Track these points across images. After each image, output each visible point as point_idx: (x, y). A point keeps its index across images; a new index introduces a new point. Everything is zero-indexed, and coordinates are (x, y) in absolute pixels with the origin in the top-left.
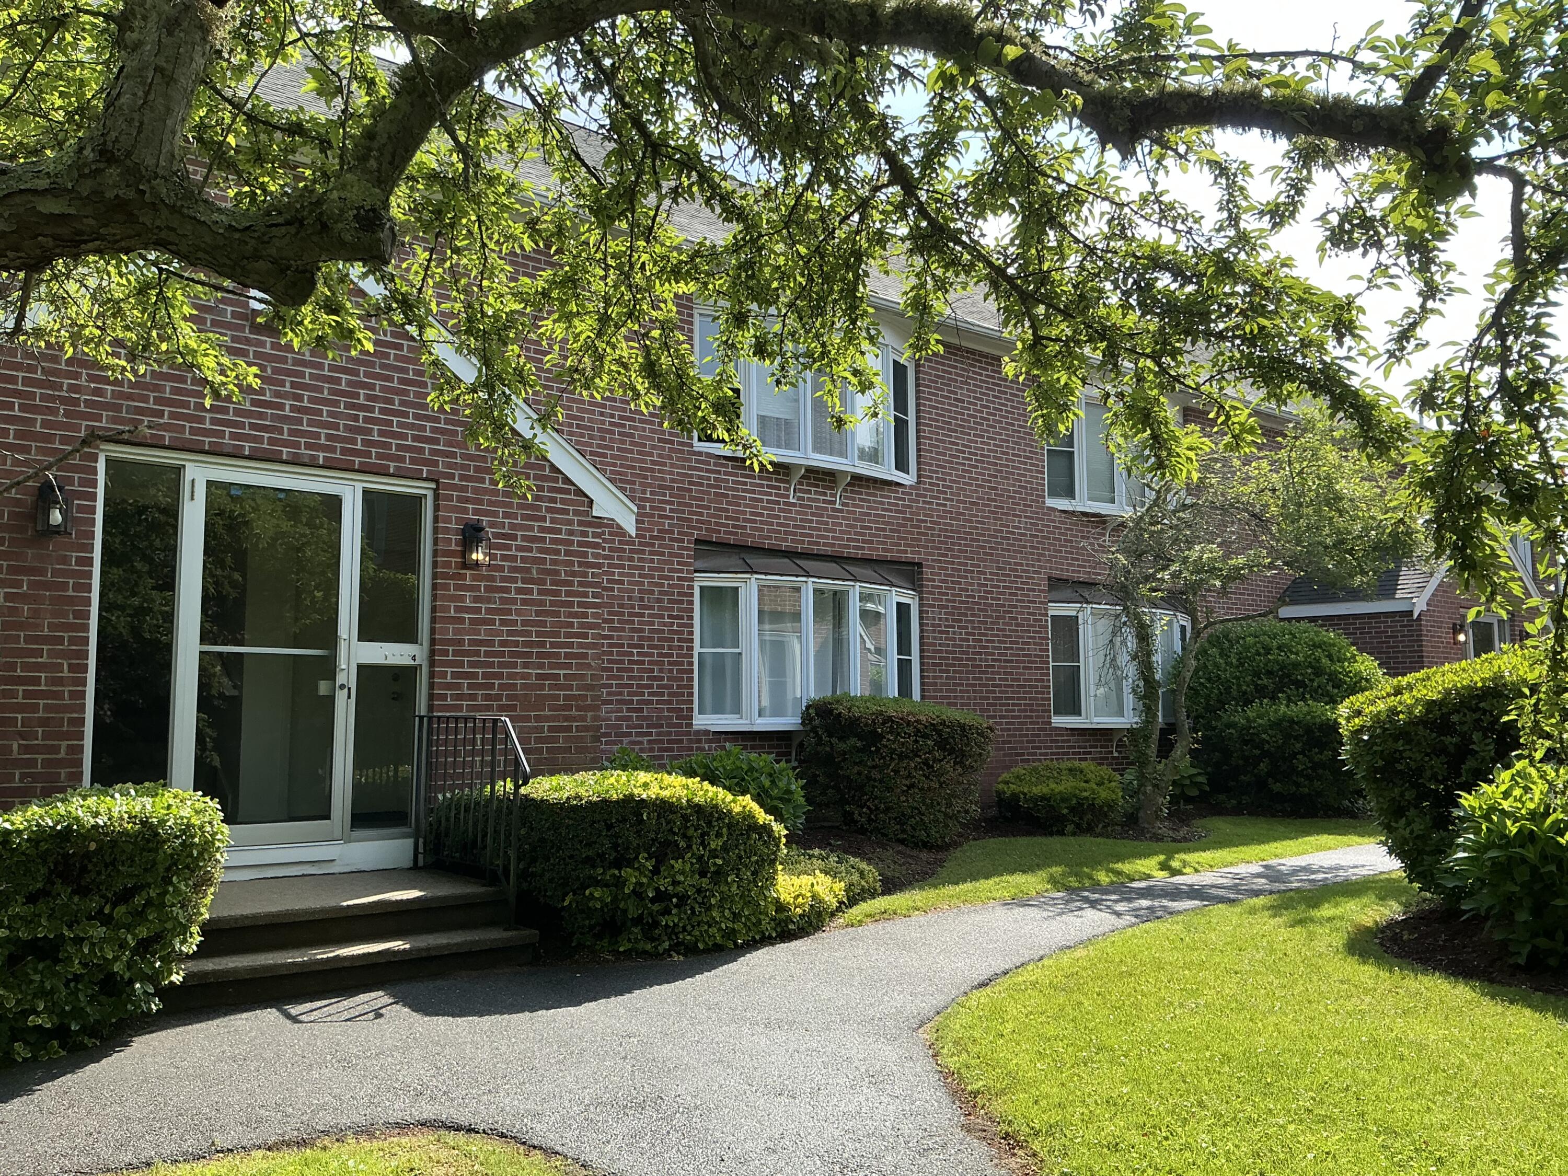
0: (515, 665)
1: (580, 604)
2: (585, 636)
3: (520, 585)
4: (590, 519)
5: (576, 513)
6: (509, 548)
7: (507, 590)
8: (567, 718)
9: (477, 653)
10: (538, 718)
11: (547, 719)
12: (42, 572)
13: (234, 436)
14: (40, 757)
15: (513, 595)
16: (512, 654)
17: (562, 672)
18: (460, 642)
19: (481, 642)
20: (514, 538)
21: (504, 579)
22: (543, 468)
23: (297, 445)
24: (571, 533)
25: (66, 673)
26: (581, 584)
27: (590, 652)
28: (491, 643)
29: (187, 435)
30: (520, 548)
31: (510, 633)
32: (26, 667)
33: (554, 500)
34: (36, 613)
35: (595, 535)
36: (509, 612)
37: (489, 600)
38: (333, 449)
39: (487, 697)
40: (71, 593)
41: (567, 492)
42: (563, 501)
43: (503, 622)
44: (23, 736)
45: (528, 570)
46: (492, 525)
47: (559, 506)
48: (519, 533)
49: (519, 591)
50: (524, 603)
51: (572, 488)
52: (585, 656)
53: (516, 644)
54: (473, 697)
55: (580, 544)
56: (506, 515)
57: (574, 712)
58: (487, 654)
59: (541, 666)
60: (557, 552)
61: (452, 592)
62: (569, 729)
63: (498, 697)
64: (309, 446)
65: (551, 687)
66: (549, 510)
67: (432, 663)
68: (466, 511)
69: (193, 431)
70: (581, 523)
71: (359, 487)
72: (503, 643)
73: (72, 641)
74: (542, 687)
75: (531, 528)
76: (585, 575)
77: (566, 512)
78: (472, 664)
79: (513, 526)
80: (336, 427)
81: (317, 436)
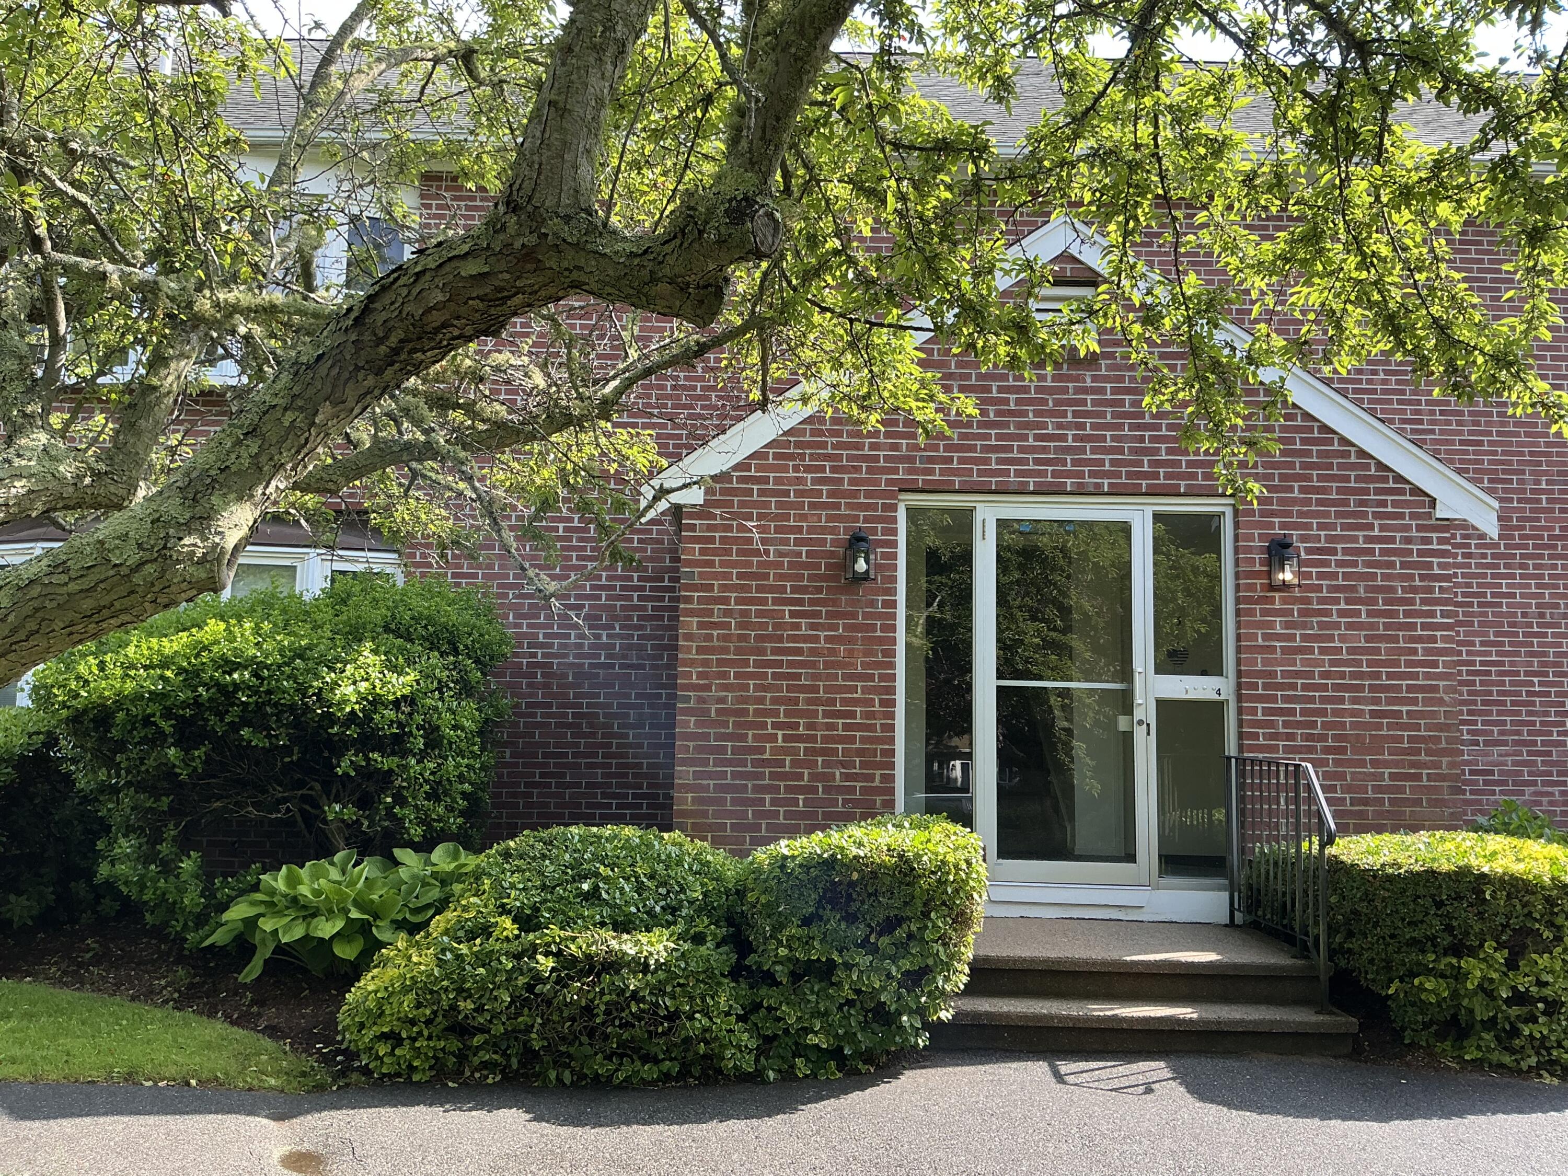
0: (1342, 700)
1: (1424, 626)
2: (1435, 664)
3: (1343, 606)
4: (1433, 522)
5: (1413, 516)
6: (1326, 563)
7: (1328, 613)
8: (1413, 765)
9: (1293, 687)
10: (1375, 763)
11: (1386, 764)
12: (854, 615)
13: (1018, 473)
14: (859, 784)
15: (1335, 618)
16: (1337, 687)
17: (1404, 709)
18: (1273, 674)
19: (1298, 674)
20: (1334, 552)
21: (1322, 601)
22: (1367, 467)
23: (1081, 475)
24: (1408, 540)
25: (877, 708)
26: (1424, 601)
27: (1441, 683)
28: (1310, 675)
29: (975, 478)
30: (1340, 564)
31: (1333, 663)
32: (844, 702)
33: (1383, 504)
34: (850, 653)
35: (1441, 541)
36: (1331, 638)
37: (1304, 626)
38: (1118, 475)
39: (1309, 737)
40: (879, 634)
41: (1401, 492)
42: (1395, 504)
43: (1323, 651)
44: (843, 765)
45: (1353, 589)
46: (1303, 539)
47: (1390, 509)
48: (1339, 546)
49: (1342, 613)
50: (1349, 626)
51: (1407, 487)
52: (1435, 689)
53: (1342, 675)
54: (1290, 737)
55: (1421, 553)
56: (1321, 527)
57: (1423, 757)
58: (1305, 687)
59: (1377, 701)
60: (1391, 565)
61: (1259, 618)
62: (1418, 777)
63: (1323, 738)
64: (1093, 474)
65: (1390, 726)
66: (1376, 515)
67: (1239, 698)
68: (1271, 525)
69: (981, 473)
70: (1420, 528)
71: (1149, 512)
72: (1325, 675)
73: (882, 677)
74: (1379, 727)
75: (1355, 539)
76: (1430, 590)
77: (1401, 516)
78: (1286, 699)
79: (1330, 539)
80: (1120, 451)
81: (1101, 462)
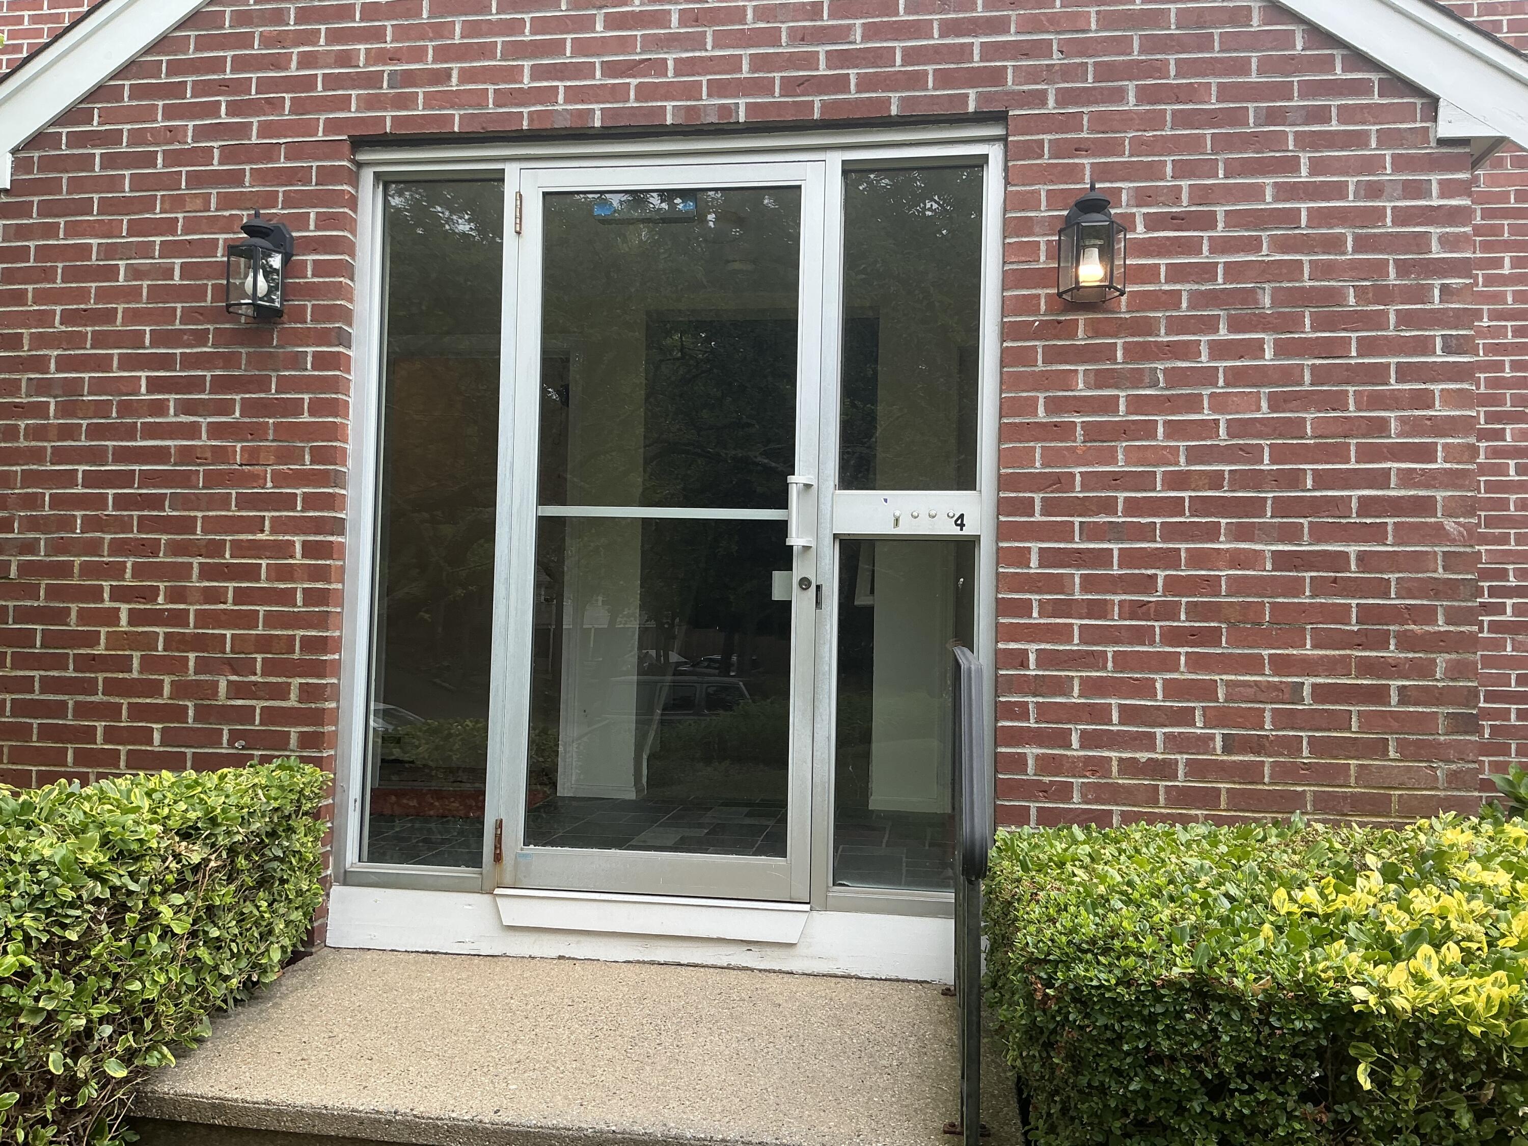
0: (1212, 533)
1: (1404, 372)
2: (1426, 452)
3: (1223, 334)
4: (1432, 149)
5: (1385, 139)
6: (1193, 247)
7: (1188, 351)
8: (1367, 667)
9: (1108, 506)
10: (1281, 665)
11: (1308, 667)
13: (573, 95)
14: (259, 704)
15: (1204, 360)
16: (1202, 506)
17: (1352, 549)
18: (1063, 481)
19: (1117, 480)
20: (1208, 221)
21: (1177, 325)
22: (1287, 40)
23: (692, 91)
24: (1374, 191)
26: (1405, 319)
27: (1440, 494)
28: (1145, 481)
29: (491, 108)
30: (1221, 246)
31: (1194, 455)
33: (1322, 115)
35: (1447, 189)
36: (1194, 403)
37: (1136, 379)
38: (766, 87)
39: (1135, 610)
40: (306, 418)
41: (1359, 88)
42: (1346, 114)
43: (1174, 429)
44: (233, 666)
45: (1248, 297)
46: (1143, 198)
47: (1334, 126)
48: (1220, 210)
49: (1219, 350)
50: (1236, 377)
51: (1374, 77)
52: (1425, 506)
53: (1215, 480)
54: (1098, 609)
55: (1402, 217)
56: (1183, 169)
57: (1392, 652)
58: (1133, 507)
59: (1291, 534)
60: (1336, 244)
61: (1040, 366)
62: (1379, 695)
63: (1167, 611)
64: (717, 89)
65: (1319, 587)
66: (1303, 140)
67: (1003, 532)
68: (1073, 173)
69: (502, 98)
70: (1400, 164)
71: (835, 160)
72: (1177, 481)
74: (1295, 588)
75: (1256, 193)
76: (1421, 294)
77: (1360, 140)
78: (1091, 532)
79: (1202, 195)
